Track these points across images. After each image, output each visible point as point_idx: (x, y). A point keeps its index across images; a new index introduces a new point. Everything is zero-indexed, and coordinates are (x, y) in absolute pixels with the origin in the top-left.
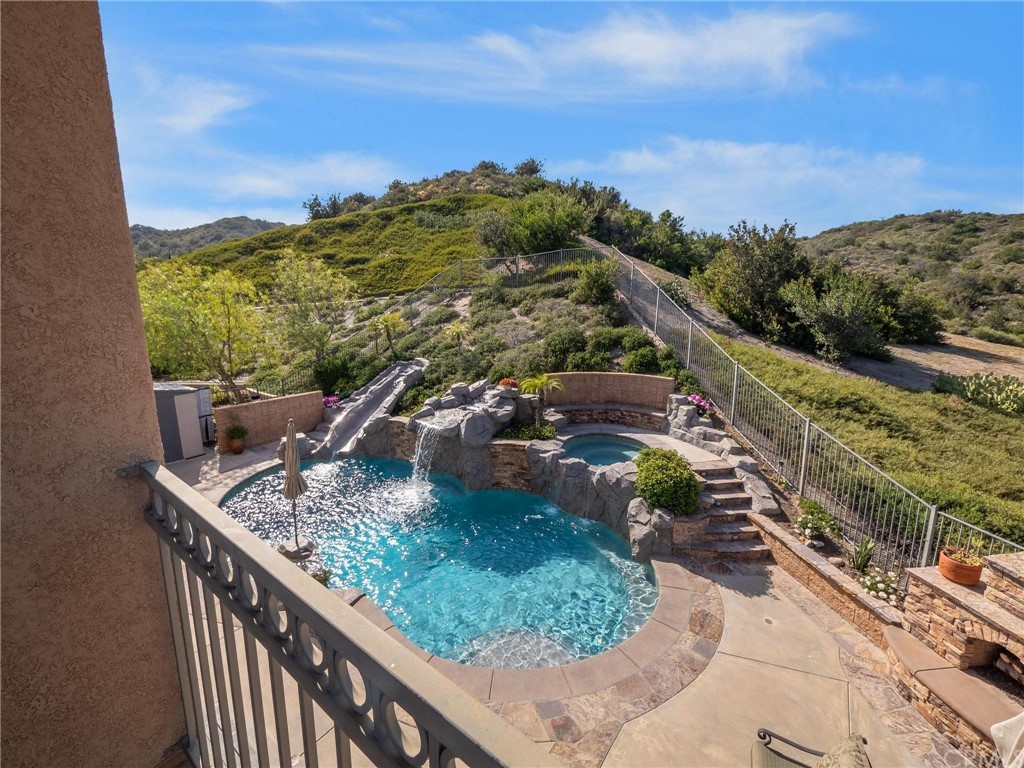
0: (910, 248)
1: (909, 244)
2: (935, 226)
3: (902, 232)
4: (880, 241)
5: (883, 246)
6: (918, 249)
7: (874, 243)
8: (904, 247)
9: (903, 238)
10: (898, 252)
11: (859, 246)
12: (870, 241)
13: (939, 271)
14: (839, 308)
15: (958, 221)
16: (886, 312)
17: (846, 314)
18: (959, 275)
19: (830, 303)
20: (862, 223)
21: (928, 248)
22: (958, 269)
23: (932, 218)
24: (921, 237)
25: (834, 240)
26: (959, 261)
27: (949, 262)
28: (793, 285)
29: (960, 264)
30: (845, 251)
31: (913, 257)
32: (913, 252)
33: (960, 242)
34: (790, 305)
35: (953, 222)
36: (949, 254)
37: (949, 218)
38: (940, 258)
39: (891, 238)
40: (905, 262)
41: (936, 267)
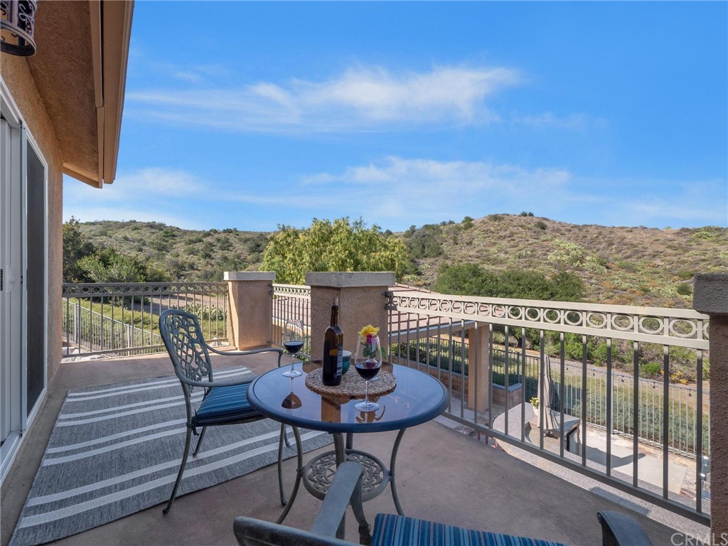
0: (142, 242)
1: (141, 240)
2: (153, 230)
3: (136, 231)
4: (123, 235)
5: (126, 238)
6: (147, 243)
7: (120, 236)
8: (139, 241)
9: (136, 235)
10: (136, 244)
11: (111, 237)
12: (117, 235)
13: (160, 257)
14: (120, 275)
15: (165, 229)
16: (141, 279)
17: (125, 278)
18: (170, 260)
19: (114, 271)
20: (110, 222)
21: (152, 243)
22: (168, 257)
23: (151, 226)
24: (147, 235)
25: (91, 231)
26: (169, 252)
27: (164, 252)
28: (86, 259)
29: (169, 254)
30: (101, 239)
31: (144, 248)
32: (144, 244)
33: (167, 241)
34: (86, 273)
35: (162, 230)
36: (163, 247)
37: (161, 227)
38: (159, 250)
39: (131, 234)
40: (141, 250)
41: (158, 255)
